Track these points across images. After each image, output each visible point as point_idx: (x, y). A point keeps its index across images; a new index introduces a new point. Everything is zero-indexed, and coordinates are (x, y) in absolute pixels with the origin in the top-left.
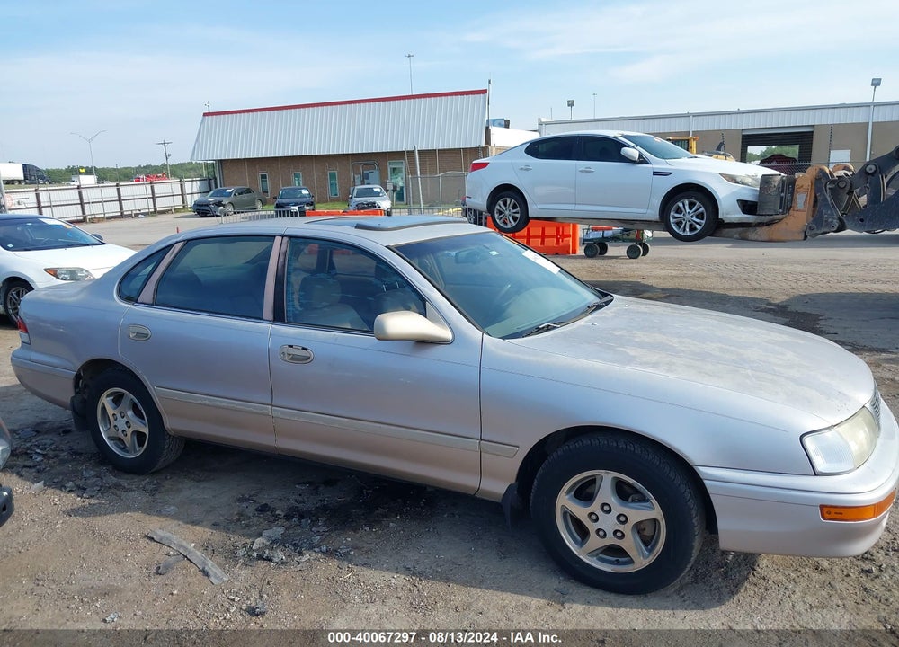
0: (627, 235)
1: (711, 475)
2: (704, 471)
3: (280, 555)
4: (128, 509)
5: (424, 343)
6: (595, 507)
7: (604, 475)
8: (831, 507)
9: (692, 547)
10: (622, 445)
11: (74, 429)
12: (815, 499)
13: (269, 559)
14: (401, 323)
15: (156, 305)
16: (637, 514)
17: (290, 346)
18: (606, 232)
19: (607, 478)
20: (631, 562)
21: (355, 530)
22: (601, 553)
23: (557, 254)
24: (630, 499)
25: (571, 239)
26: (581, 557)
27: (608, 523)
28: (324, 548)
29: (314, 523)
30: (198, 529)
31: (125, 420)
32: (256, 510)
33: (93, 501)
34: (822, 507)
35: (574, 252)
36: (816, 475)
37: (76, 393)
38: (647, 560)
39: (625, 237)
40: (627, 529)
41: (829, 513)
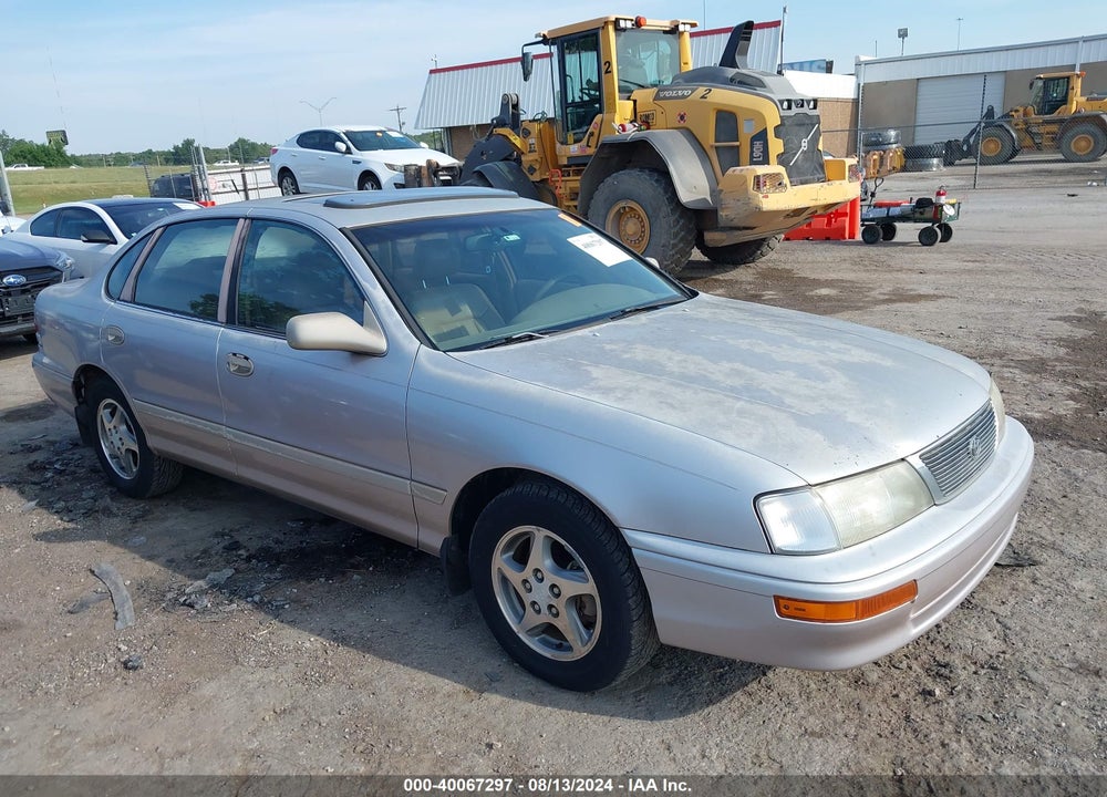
0: (921, 213)
1: (641, 543)
2: (632, 536)
3: (206, 602)
4: (98, 537)
5: (359, 354)
6: (528, 573)
7: (536, 532)
8: (789, 599)
9: (630, 637)
10: (553, 495)
11: (81, 442)
12: (770, 586)
13: (191, 606)
14: (323, 328)
15: (135, 303)
16: (572, 586)
17: (235, 354)
18: (892, 209)
19: (540, 536)
20: (570, 649)
21: (309, 580)
22: (543, 632)
23: (828, 239)
24: (569, 567)
25: (847, 219)
26: (520, 635)
27: (541, 594)
28: (257, 598)
29: (272, 569)
30: (149, 564)
31: (118, 436)
32: (224, 548)
33: (71, 525)
34: (777, 598)
35: (852, 236)
36: (772, 553)
37: (79, 403)
38: (586, 648)
39: (917, 215)
40: (560, 604)
41: (786, 607)
